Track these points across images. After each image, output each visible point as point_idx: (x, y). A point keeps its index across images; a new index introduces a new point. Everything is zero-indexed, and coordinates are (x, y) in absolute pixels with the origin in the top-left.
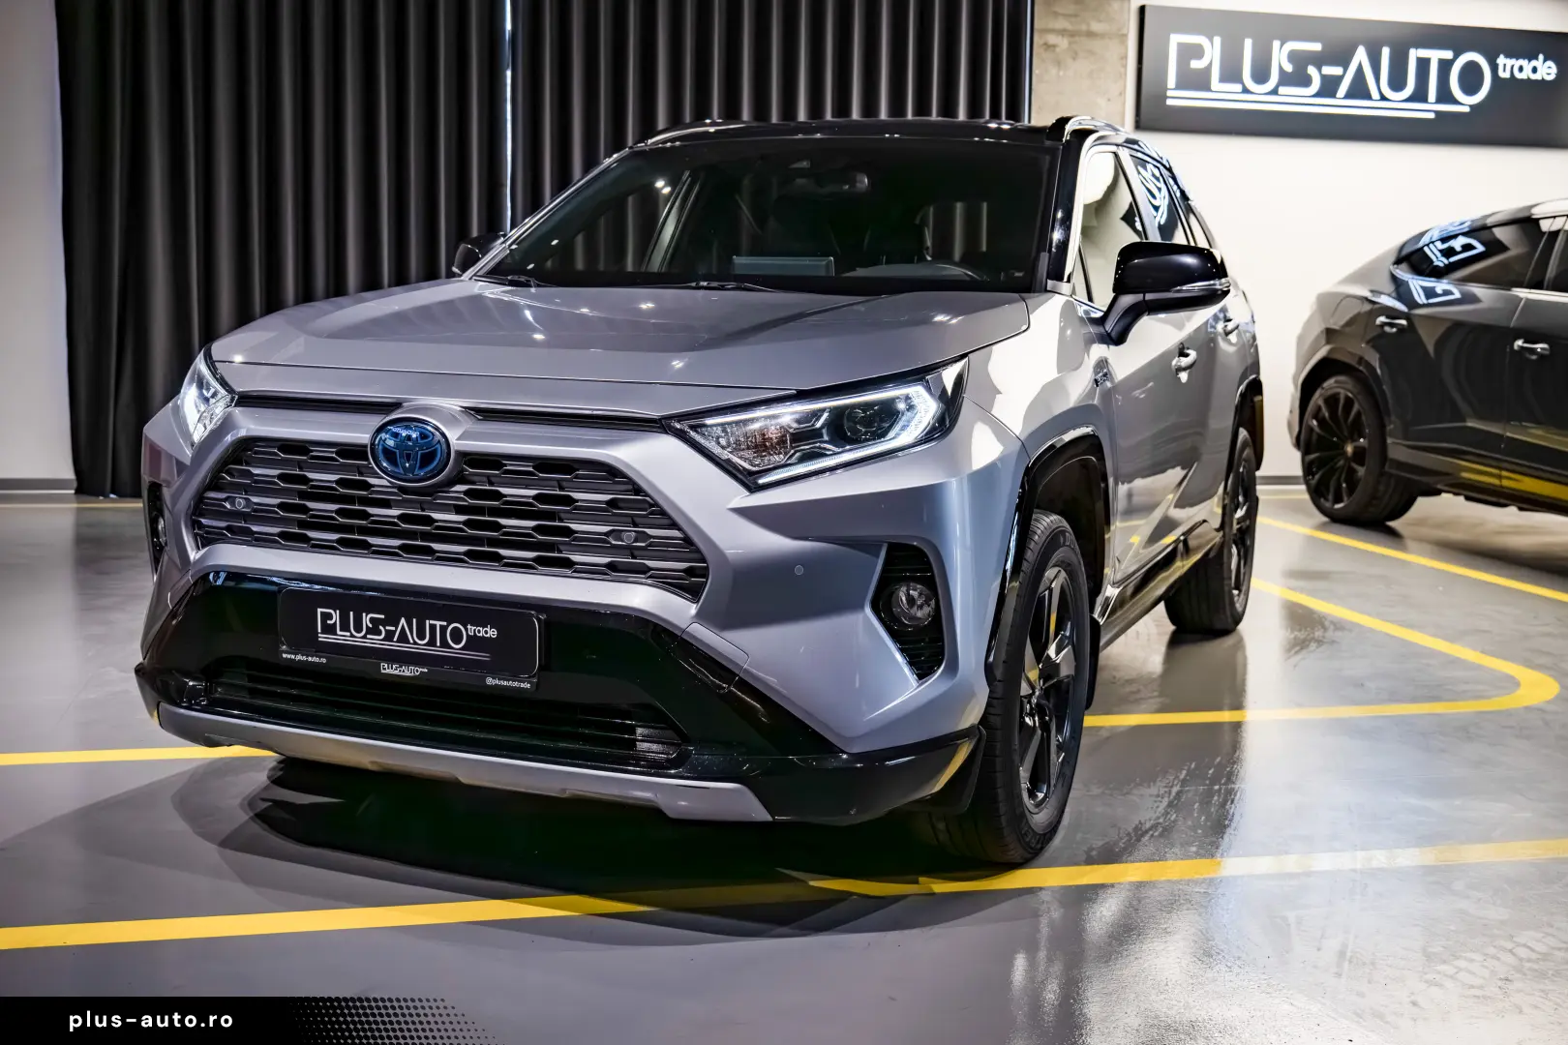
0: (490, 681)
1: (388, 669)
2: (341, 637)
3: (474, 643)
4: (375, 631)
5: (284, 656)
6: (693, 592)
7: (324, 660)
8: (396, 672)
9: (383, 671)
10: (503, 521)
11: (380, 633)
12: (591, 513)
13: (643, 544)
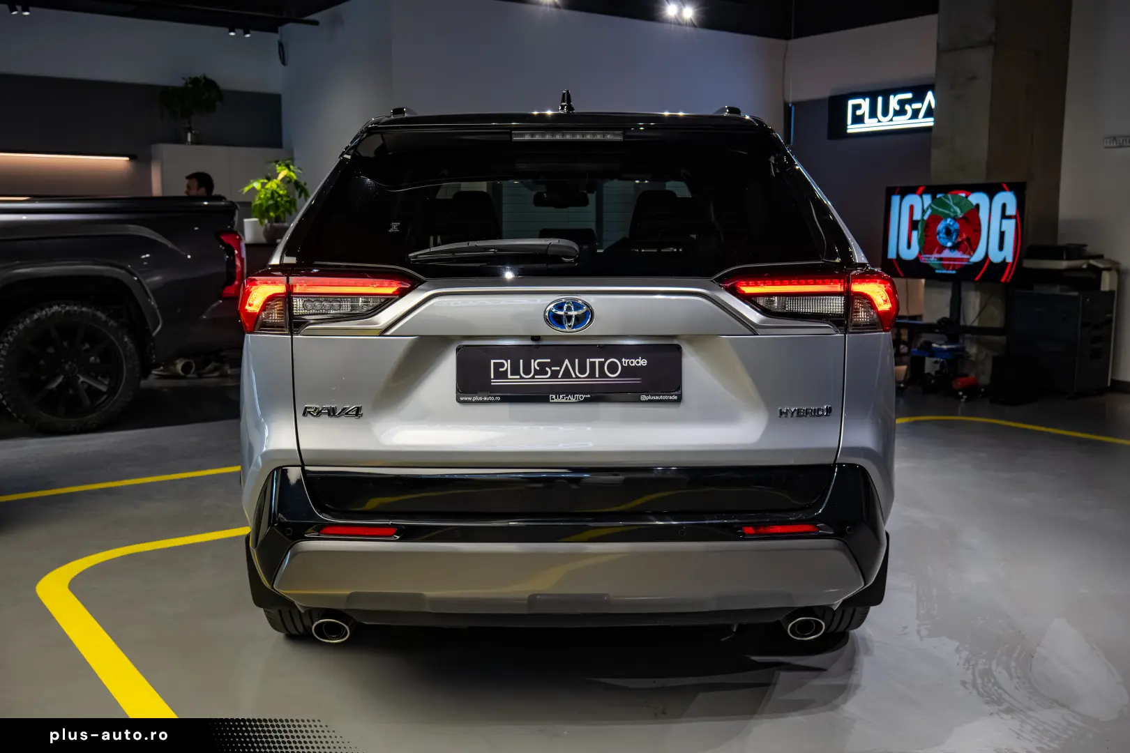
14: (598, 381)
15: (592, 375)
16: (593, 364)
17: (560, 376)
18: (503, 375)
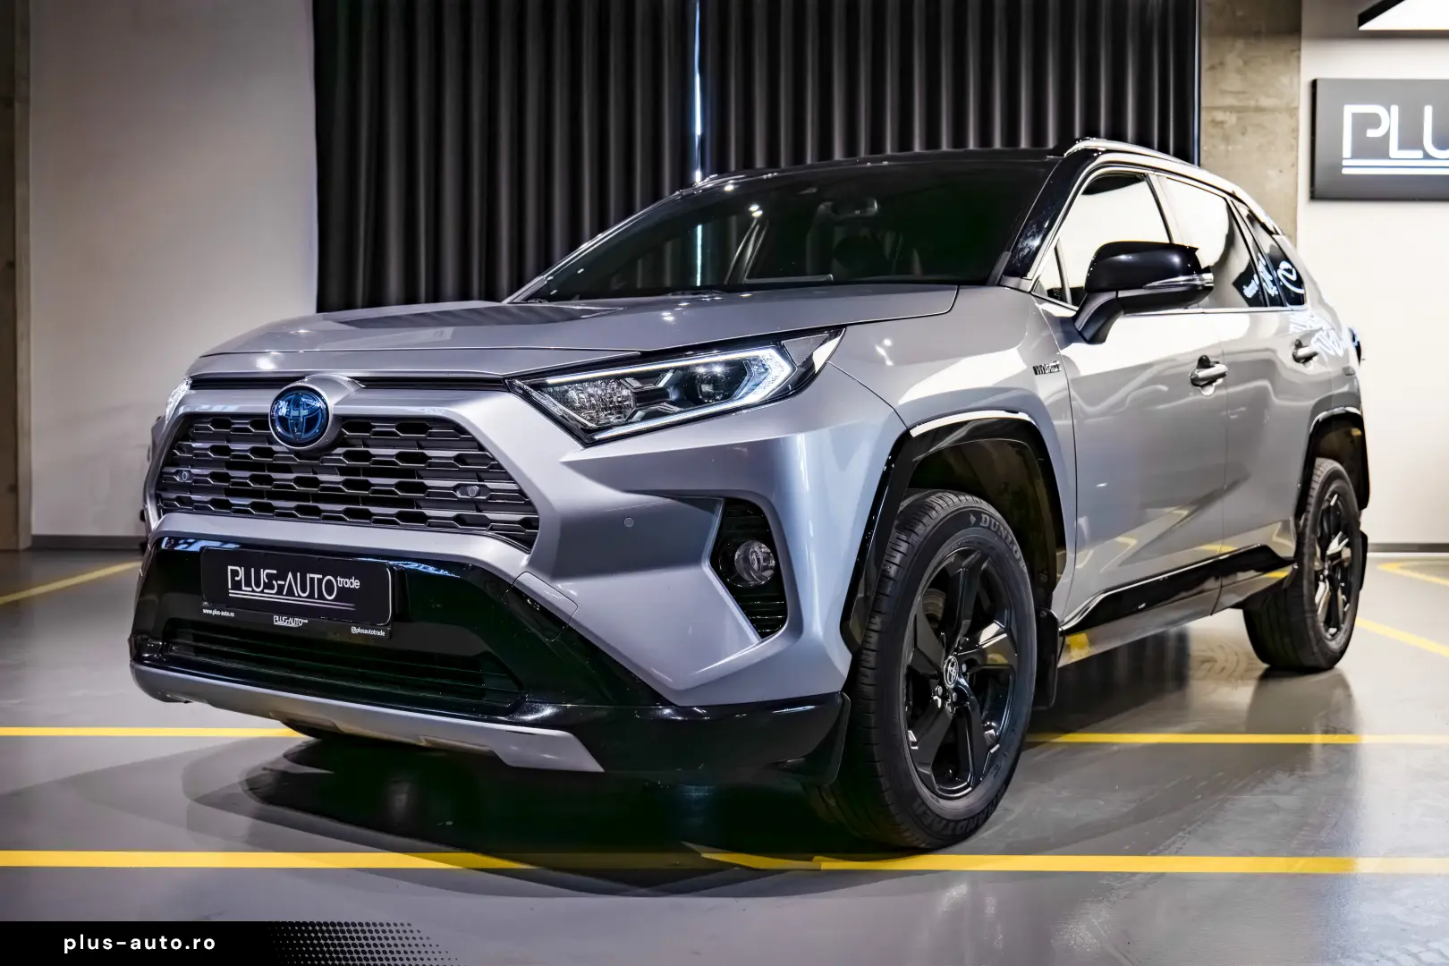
0: (355, 630)
1: (280, 621)
2: (246, 593)
3: (344, 594)
4: (269, 586)
5: (205, 611)
6: (525, 543)
7: (232, 614)
8: (285, 624)
9: (276, 624)
10: (373, 480)
11: (272, 588)
12: (443, 470)
13: (484, 498)
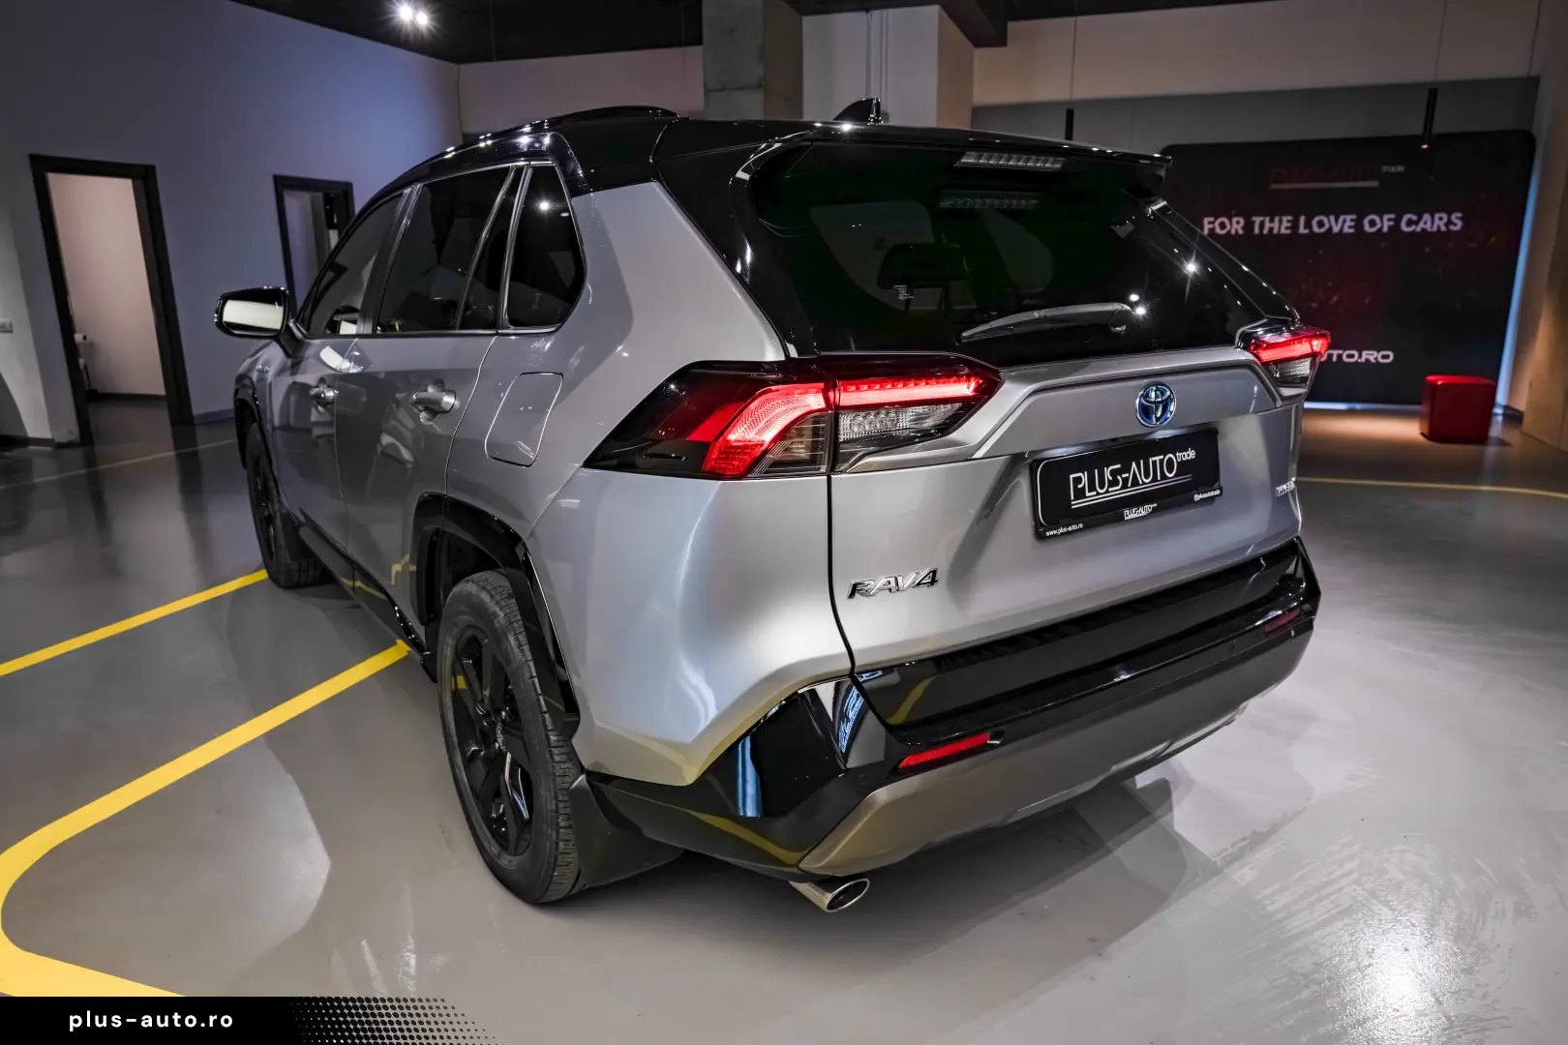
14: (1160, 485)
15: (1155, 479)
16: (1154, 462)
17: (1129, 485)
18: (1080, 494)
